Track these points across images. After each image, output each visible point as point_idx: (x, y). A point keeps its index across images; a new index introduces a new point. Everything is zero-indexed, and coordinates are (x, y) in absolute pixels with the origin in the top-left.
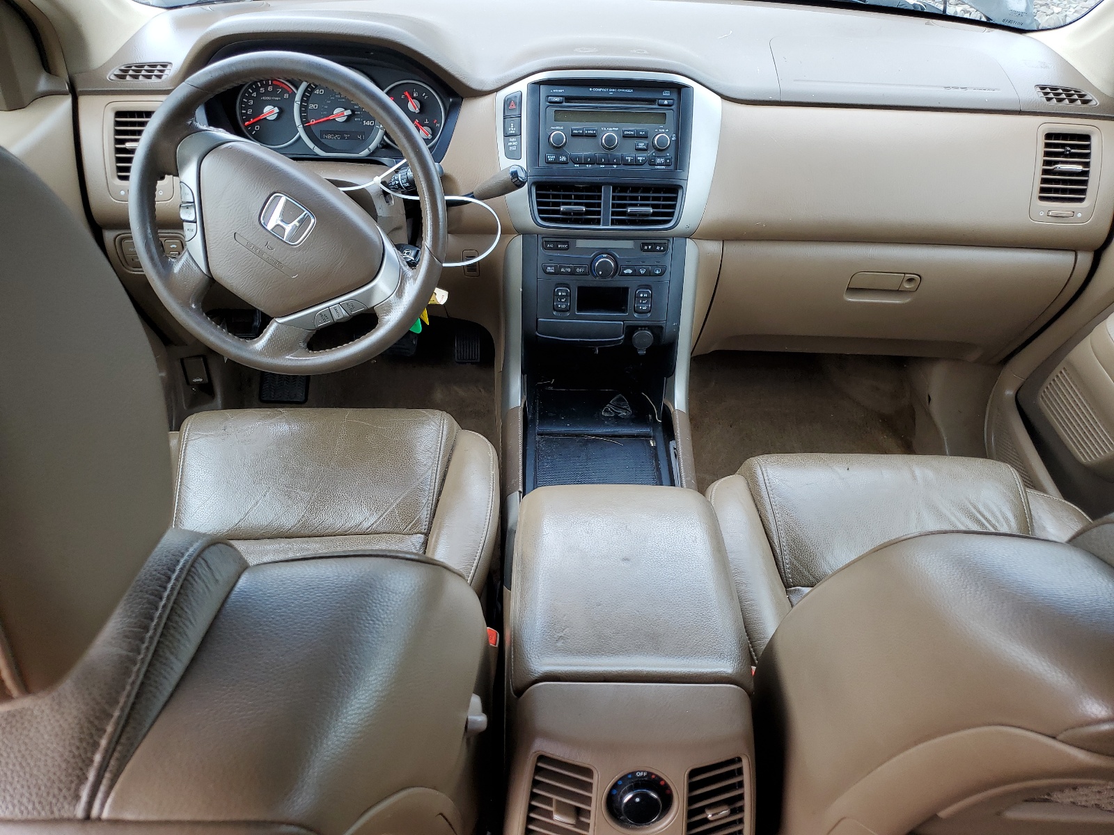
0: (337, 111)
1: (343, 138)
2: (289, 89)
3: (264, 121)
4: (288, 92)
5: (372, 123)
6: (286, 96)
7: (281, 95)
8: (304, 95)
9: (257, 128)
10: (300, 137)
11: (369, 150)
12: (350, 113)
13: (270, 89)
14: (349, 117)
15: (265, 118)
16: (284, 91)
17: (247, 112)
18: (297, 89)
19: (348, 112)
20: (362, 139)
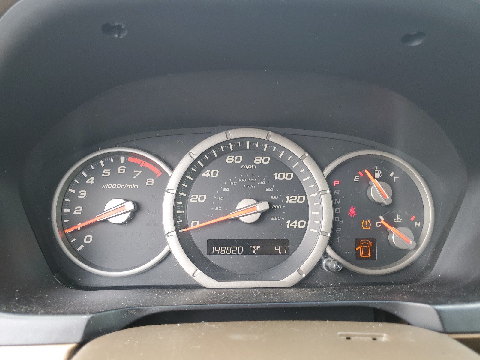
0: (243, 204)
1: (248, 252)
2: (156, 170)
3: (103, 225)
4: (153, 175)
5: (302, 224)
6: (150, 182)
7: (141, 180)
8: (183, 179)
9: (88, 239)
10: (169, 253)
11: (300, 273)
12: (268, 207)
13: (121, 170)
14: (264, 214)
15: (106, 221)
16: (147, 173)
17: (72, 211)
18: (172, 169)
19: (264, 206)
20: (283, 253)
